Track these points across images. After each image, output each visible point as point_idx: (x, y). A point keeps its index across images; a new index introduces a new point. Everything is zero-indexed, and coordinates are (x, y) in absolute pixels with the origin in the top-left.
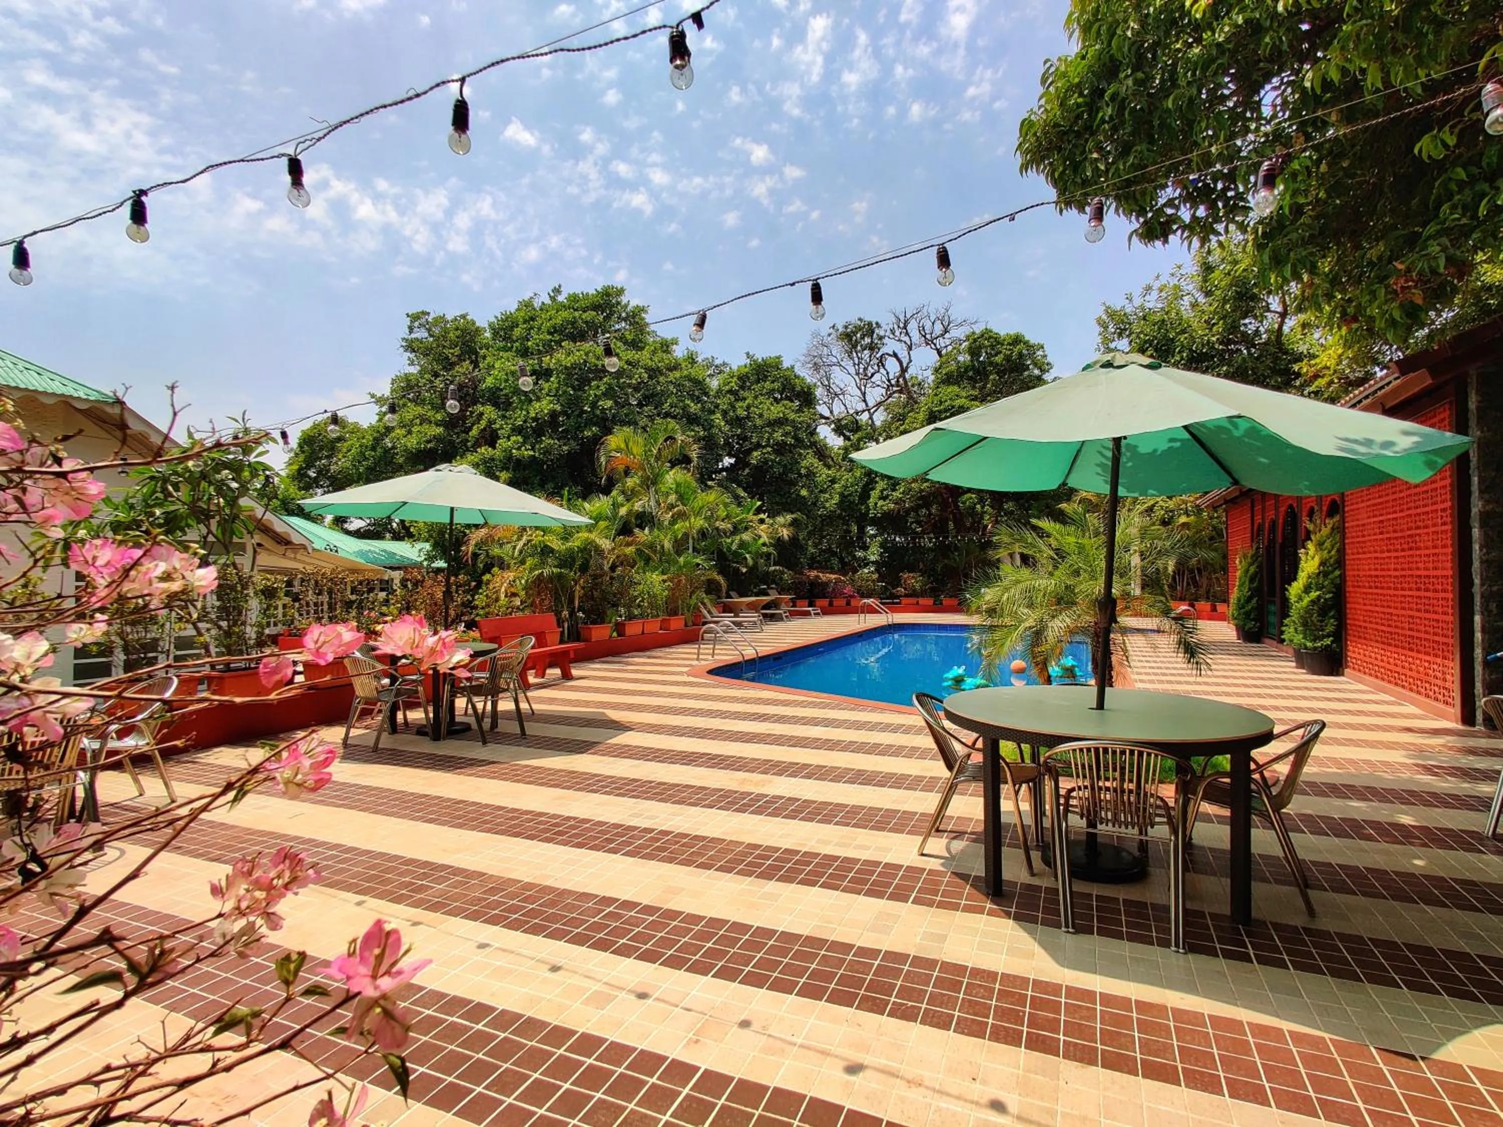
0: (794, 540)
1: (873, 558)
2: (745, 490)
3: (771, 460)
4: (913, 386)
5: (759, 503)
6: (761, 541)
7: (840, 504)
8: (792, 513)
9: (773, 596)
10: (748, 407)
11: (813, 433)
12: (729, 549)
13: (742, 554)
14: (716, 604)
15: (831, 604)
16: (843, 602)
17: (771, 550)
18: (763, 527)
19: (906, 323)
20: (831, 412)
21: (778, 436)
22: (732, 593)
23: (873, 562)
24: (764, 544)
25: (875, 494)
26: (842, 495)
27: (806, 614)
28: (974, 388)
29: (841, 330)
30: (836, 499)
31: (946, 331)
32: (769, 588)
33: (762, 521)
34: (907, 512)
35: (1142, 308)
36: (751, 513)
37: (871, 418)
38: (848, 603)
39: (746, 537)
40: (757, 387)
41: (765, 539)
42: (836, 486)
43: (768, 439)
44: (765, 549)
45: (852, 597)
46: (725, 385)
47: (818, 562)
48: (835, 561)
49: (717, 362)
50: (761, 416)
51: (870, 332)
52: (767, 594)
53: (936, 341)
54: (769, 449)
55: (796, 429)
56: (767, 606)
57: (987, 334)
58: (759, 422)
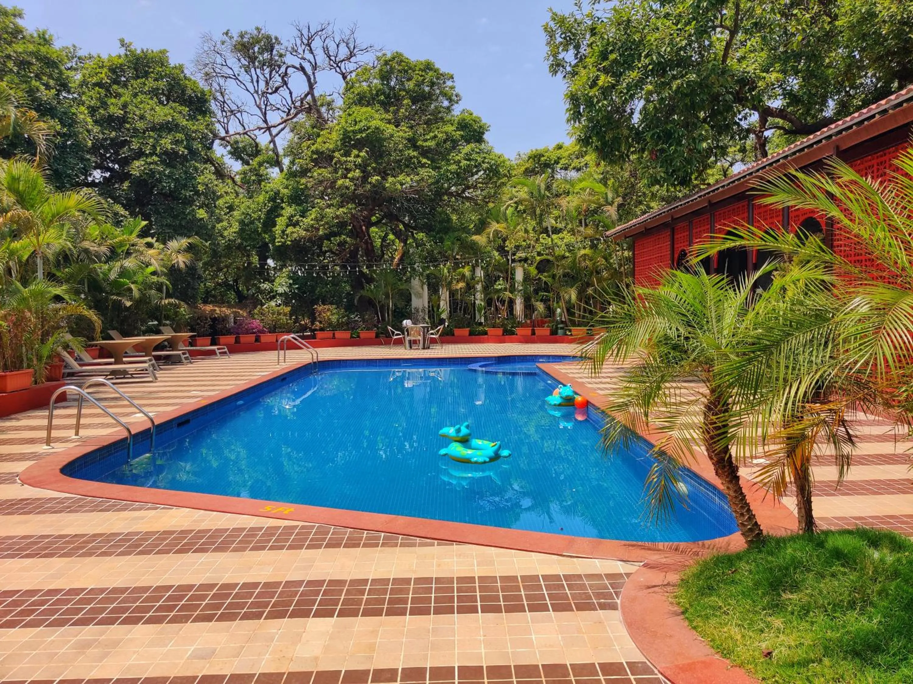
0: (191, 269)
1: (280, 290)
2: (125, 207)
3: (160, 173)
4: (322, 105)
5: (144, 223)
6: (151, 269)
7: (241, 232)
8: (189, 237)
9: (168, 334)
10: (125, 106)
11: (209, 148)
12: (106, 279)
13: (124, 284)
14: (88, 347)
15: (237, 341)
16: (251, 338)
17: (163, 279)
18: (151, 252)
19: (310, 39)
20: (227, 132)
21: (167, 142)
22: (112, 333)
23: (281, 295)
24: (154, 273)
25: (281, 222)
26: (242, 222)
27: (212, 353)
28: (387, 111)
29: (236, 38)
30: (236, 227)
31: (352, 55)
32: (160, 324)
33: (150, 246)
34: (321, 239)
35: (591, 16)
36: (134, 235)
37: (273, 141)
38: (257, 339)
39: (129, 263)
40: (136, 83)
41: (155, 266)
42: (235, 213)
43: (154, 147)
44: (155, 279)
45: (263, 332)
46: (91, 76)
47: (214, 296)
48: (232, 296)
49: (80, 53)
50: (142, 117)
51: (270, 47)
52: (158, 332)
53: (342, 65)
54: (155, 158)
55: (189, 138)
56: (160, 347)
57: (398, 58)
58: (140, 125)
